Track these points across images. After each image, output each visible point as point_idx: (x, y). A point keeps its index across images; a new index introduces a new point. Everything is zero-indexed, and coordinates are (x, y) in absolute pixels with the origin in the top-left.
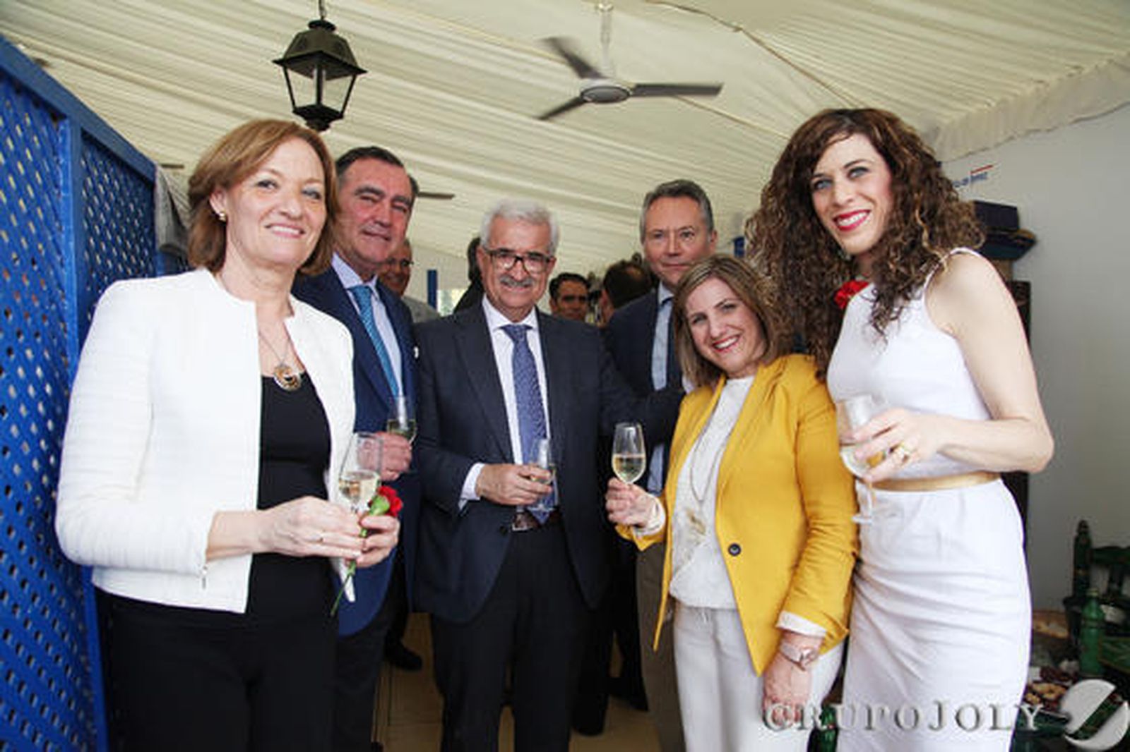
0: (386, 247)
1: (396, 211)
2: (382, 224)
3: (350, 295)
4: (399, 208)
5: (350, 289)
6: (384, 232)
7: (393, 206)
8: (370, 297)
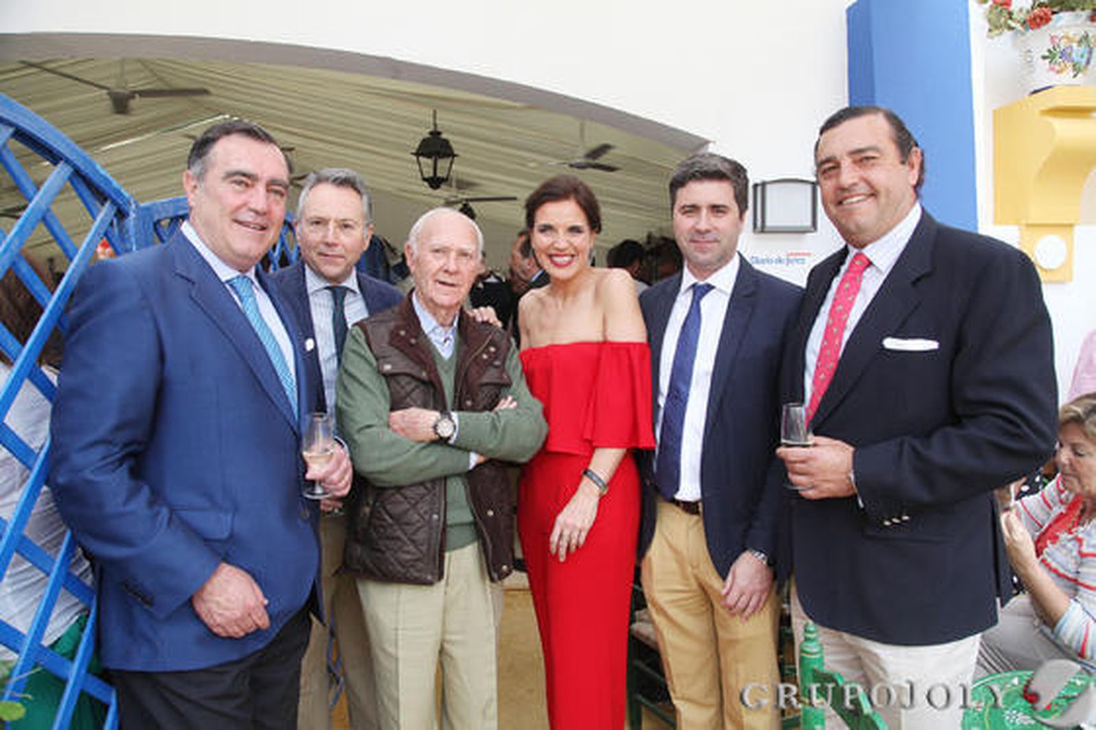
0: (262, 237)
1: (272, 196)
2: (257, 212)
3: (228, 286)
4: (276, 192)
5: (228, 282)
6: (259, 220)
7: (268, 191)
8: (251, 288)
